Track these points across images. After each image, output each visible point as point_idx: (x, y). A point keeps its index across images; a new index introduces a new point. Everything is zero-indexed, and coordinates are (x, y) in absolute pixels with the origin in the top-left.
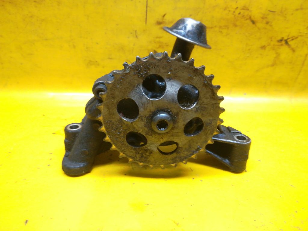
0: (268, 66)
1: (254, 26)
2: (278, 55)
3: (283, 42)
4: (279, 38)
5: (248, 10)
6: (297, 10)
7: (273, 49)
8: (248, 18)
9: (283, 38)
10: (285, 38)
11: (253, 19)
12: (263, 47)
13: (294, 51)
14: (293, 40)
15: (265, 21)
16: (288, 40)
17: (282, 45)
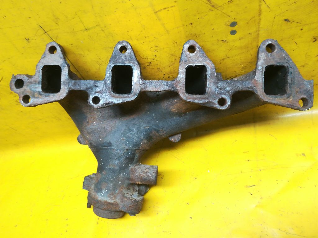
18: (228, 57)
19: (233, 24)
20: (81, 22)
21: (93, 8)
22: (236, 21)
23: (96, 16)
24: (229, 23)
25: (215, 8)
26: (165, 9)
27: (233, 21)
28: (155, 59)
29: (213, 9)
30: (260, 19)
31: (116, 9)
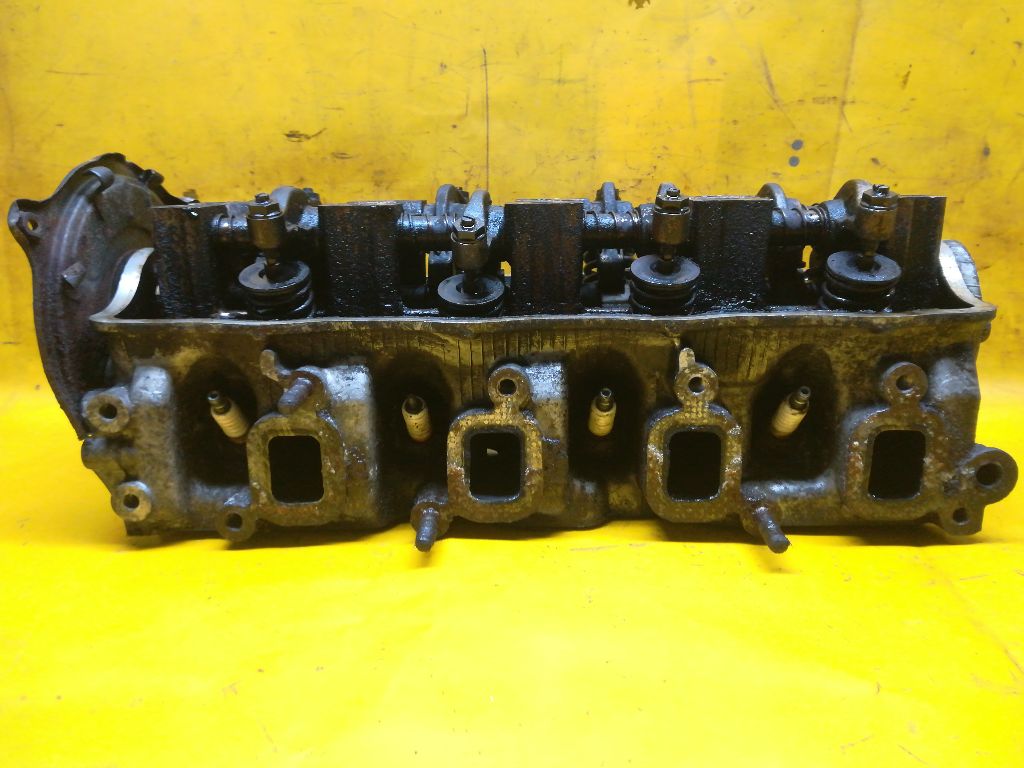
19: (797, 145)
20: (560, 64)
21: (593, 46)
22: (802, 139)
23: (589, 63)
24: (791, 141)
25: (778, 106)
27: (798, 138)
29: (774, 106)
30: (836, 150)
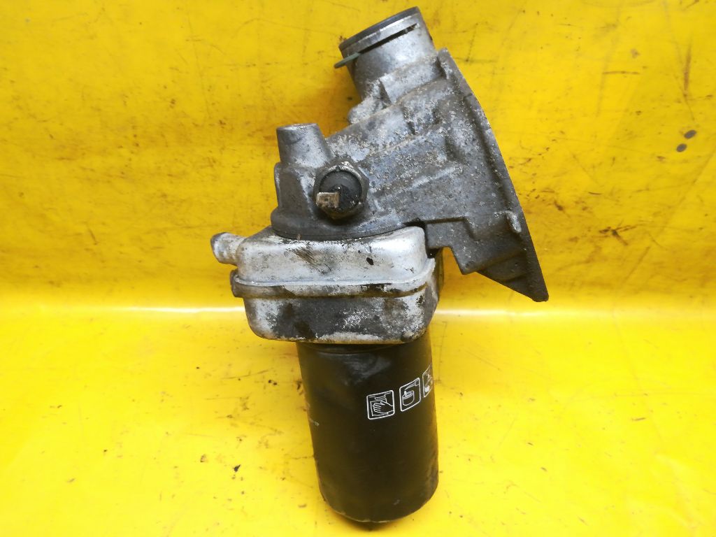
0: (579, 263)
1: (561, 212)
2: (598, 248)
3: (610, 233)
4: (604, 227)
5: (553, 192)
6: (640, 191)
7: (591, 241)
8: (552, 202)
9: (609, 228)
10: (614, 228)
11: (560, 203)
12: (574, 240)
13: (626, 244)
14: (626, 230)
15: (580, 206)
16: (618, 231)
17: (606, 236)
18: (648, 189)
19: (690, 134)
20: (471, 43)
21: (510, 28)
22: (697, 129)
23: (503, 44)
24: (686, 131)
25: (686, 100)
26: (623, 72)
27: (693, 128)
28: (543, 155)
29: (683, 100)
31: (548, 45)
